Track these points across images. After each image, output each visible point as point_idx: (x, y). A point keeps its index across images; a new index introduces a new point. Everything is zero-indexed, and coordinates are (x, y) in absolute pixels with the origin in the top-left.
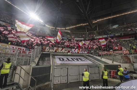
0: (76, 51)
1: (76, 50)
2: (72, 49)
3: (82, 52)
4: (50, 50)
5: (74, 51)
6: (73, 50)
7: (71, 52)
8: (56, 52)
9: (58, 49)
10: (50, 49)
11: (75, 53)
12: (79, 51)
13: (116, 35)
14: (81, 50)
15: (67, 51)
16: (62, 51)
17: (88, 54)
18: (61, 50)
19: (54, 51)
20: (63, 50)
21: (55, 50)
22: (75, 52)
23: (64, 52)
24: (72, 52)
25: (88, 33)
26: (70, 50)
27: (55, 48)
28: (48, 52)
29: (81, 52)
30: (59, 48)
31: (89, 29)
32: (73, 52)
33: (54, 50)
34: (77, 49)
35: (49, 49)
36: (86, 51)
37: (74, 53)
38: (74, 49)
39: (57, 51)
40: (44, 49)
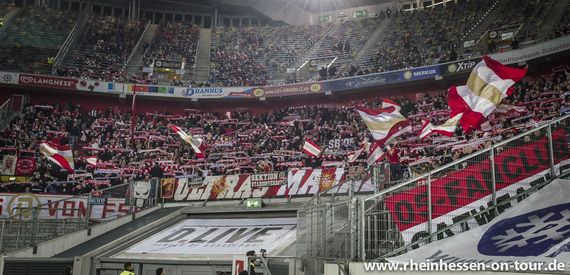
0: (309, 181)
1: (311, 177)
2: (286, 175)
4: (190, 192)
5: (301, 186)
6: (295, 178)
7: (281, 191)
8: (213, 198)
9: (223, 184)
10: (190, 186)
11: (307, 195)
12: (327, 183)
14: (340, 172)
15: (265, 190)
16: (238, 195)
18: (236, 189)
19: (206, 195)
20: (241, 189)
21: (209, 189)
22: (303, 190)
23: (247, 194)
24: (287, 190)
26: (277, 183)
27: (211, 181)
28: (185, 200)
29: (340, 185)
30: (229, 178)
32: (292, 192)
33: (205, 188)
34: (317, 173)
35: (186, 190)
37: (296, 196)
39: (221, 196)
40: (169, 189)
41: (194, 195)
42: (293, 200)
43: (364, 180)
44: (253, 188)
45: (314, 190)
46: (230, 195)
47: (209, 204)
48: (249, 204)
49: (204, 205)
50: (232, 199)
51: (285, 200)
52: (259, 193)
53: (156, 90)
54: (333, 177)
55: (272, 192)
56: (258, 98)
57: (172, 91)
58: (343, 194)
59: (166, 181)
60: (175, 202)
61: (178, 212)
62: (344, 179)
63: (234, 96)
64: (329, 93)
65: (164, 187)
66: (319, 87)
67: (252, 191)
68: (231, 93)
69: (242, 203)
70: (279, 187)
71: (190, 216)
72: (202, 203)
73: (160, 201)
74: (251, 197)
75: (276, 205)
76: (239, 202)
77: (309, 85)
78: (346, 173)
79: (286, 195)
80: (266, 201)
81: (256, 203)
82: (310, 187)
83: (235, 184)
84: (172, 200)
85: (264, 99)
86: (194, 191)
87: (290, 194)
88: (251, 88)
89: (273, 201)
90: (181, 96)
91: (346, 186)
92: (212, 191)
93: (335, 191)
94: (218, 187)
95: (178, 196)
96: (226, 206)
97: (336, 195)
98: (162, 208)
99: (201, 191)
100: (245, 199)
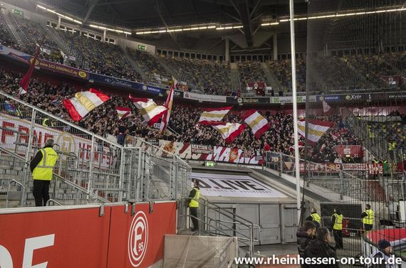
0: (224, 154)
1: (225, 152)
2: (213, 148)
3: (242, 158)
5: (220, 156)
6: (217, 150)
7: (209, 157)
8: (164, 155)
9: (171, 147)
10: (146, 144)
11: (223, 162)
12: (233, 156)
13: (348, 97)
14: (240, 151)
15: (199, 155)
16: (183, 155)
17: (260, 168)
18: (181, 152)
19: (160, 153)
20: (186, 152)
21: (161, 149)
22: (221, 159)
23: (189, 157)
24: (213, 158)
25: (234, 66)
26: (207, 152)
27: (163, 143)
29: (240, 158)
30: (176, 144)
31: (238, 48)
34: (228, 150)
36: (256, 155)
37: (218, 162)
38: (221, 148)
39: (169, 155)
43: (251, 158)
44: (192, 153)
45: (227, 160)
52: (196, 157)
59: (129, 137)
62: (242, 156)
63: (14, 57)
64: (92, 81)
66: (85, 75)
67: (192, 155)
68: (10, 53)
70: (208, 154)
74: (191, 158)
77: (78, 71)
78: (243, 153)
79: (212, 160)
81: (212, 164)
82: (224, 157)
83: (180, 148)
85: (38, 68)
87: (215, 160)
88: (29, 56)
91: (242, 160)
94: (167, 148)
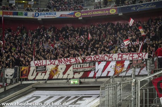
1: (109, 66)
2: (94, 65)
4: (37, 75)
5: (103, 71)
6: (100, 67)
7: (91, 75)
8: (51, 78)
9: (56, 70)
10: (37, 71)
12: (119, 69)
14: (127, 63)
15: (82, 74)
16: (65, 76)
18: (64, 73)
19: (46, 77)
21: (48, 73)
22: (105, 74)
23: (71, 76)
24: (95, 74)
26: (88, 69)
27: (50, 68)
28: (34, 79)
29: (127, 71)
32: (98, 75)
33: (46, 72)
34: (113, 63)
35: (35, 73)
38: (103, 64)
39: (55, 77)
40: (25, 72)
41: (39, 77)
42: (99, 80)
43: (142, 68)
44: (75, 73)
45: (111, 74)
46: (61, 76)
47: (48, 82)
48: (72, 82)
49: (46, 83)
50: (62, 79)
51: (94, 80)
52: (77, 76)
53: (17, 14)
54: (123, 66)
55: (86, 75)
56: (78, 18)
57: (26, 15)
58: (128, 76)
59: (23, 68)
60: (28, 80)
61: (30, 87)
62: (129, 67)
63: (63, 17)
64: (121, 14)
65: (22, 72)
66: (115, 11)
67: (74, 74)
68: (61, 15)
69: (68, 81)
70: (90, 71)
71: (37, 89)
72: (44, 81)
73: (20, 80)
74: (73, 78)
75: (88, 83)
76: (66, 81)
77: (109, 10)
78: (130, 64)
79: (94, 77)
80: (82, 80)
81: (76, 82)
82: (109, 72)
83: (63, 70)
84: (27, 80)
85: (81, 18)
86: (40, 74)
87: (97, 76)
88: (73, 12)
89: (87, 80)
90: (32, 17)
91: (130, 72)
92: (50, 74)
93: (123, 74)
94: (53, 72)
95: (30, 77)
96: (58, 83)
97: (125, 76)
98: (21, 84)
99: (44, 74)
100: (70, 79)
